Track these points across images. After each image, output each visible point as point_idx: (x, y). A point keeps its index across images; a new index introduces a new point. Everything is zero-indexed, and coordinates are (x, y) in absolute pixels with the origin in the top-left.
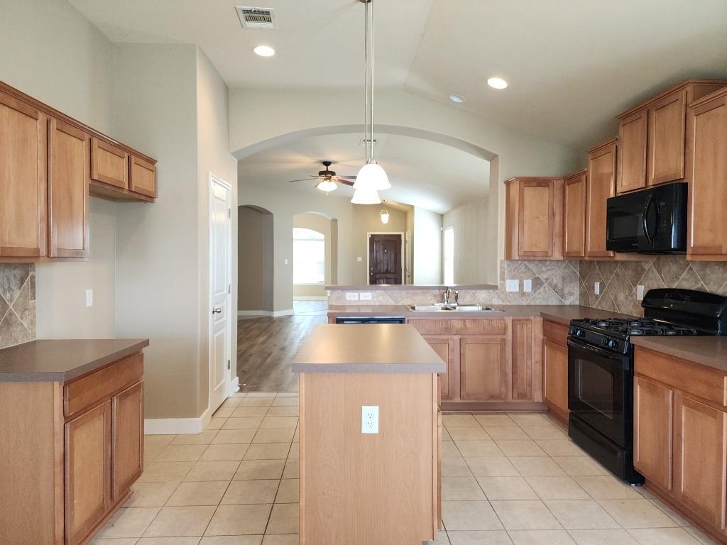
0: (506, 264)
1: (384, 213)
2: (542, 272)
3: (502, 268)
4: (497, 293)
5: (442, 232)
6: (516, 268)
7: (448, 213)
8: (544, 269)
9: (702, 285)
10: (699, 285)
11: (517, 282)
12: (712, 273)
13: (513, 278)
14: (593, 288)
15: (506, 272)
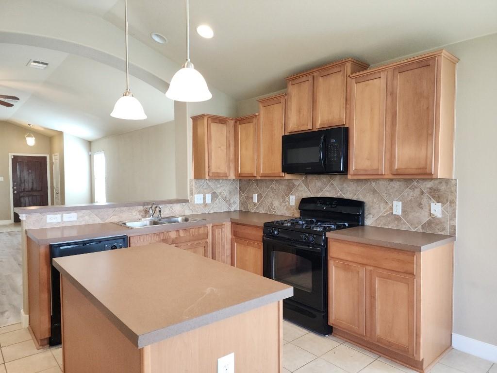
0: (194, 182)
1: (29, 136)
2: (217, 188)
3: (191, 185)
4: (188, 205)
5: (90, 155)
6: (201, 186)
7: (97, 140)
8: (219, 186)
9: (341, 194)
10: (339, 195)
11: (201, 196)
12: (348, 186)
13: (199, 193)
14: (252, 198)
15: (194, 188)
